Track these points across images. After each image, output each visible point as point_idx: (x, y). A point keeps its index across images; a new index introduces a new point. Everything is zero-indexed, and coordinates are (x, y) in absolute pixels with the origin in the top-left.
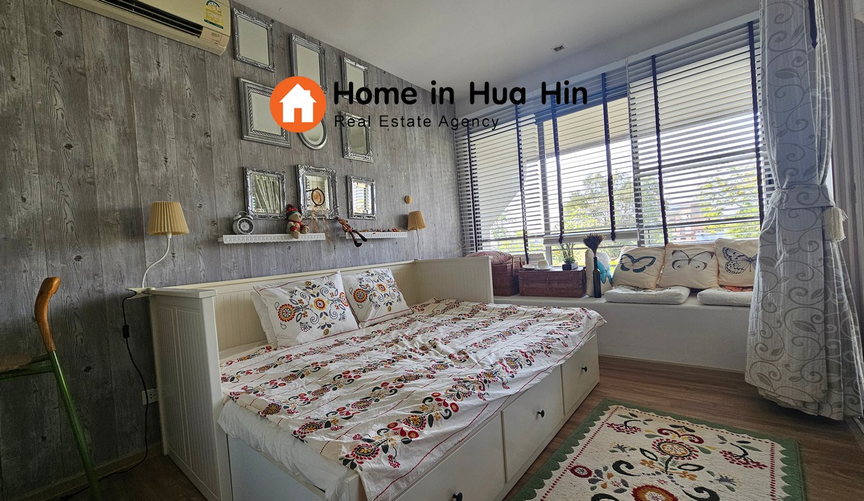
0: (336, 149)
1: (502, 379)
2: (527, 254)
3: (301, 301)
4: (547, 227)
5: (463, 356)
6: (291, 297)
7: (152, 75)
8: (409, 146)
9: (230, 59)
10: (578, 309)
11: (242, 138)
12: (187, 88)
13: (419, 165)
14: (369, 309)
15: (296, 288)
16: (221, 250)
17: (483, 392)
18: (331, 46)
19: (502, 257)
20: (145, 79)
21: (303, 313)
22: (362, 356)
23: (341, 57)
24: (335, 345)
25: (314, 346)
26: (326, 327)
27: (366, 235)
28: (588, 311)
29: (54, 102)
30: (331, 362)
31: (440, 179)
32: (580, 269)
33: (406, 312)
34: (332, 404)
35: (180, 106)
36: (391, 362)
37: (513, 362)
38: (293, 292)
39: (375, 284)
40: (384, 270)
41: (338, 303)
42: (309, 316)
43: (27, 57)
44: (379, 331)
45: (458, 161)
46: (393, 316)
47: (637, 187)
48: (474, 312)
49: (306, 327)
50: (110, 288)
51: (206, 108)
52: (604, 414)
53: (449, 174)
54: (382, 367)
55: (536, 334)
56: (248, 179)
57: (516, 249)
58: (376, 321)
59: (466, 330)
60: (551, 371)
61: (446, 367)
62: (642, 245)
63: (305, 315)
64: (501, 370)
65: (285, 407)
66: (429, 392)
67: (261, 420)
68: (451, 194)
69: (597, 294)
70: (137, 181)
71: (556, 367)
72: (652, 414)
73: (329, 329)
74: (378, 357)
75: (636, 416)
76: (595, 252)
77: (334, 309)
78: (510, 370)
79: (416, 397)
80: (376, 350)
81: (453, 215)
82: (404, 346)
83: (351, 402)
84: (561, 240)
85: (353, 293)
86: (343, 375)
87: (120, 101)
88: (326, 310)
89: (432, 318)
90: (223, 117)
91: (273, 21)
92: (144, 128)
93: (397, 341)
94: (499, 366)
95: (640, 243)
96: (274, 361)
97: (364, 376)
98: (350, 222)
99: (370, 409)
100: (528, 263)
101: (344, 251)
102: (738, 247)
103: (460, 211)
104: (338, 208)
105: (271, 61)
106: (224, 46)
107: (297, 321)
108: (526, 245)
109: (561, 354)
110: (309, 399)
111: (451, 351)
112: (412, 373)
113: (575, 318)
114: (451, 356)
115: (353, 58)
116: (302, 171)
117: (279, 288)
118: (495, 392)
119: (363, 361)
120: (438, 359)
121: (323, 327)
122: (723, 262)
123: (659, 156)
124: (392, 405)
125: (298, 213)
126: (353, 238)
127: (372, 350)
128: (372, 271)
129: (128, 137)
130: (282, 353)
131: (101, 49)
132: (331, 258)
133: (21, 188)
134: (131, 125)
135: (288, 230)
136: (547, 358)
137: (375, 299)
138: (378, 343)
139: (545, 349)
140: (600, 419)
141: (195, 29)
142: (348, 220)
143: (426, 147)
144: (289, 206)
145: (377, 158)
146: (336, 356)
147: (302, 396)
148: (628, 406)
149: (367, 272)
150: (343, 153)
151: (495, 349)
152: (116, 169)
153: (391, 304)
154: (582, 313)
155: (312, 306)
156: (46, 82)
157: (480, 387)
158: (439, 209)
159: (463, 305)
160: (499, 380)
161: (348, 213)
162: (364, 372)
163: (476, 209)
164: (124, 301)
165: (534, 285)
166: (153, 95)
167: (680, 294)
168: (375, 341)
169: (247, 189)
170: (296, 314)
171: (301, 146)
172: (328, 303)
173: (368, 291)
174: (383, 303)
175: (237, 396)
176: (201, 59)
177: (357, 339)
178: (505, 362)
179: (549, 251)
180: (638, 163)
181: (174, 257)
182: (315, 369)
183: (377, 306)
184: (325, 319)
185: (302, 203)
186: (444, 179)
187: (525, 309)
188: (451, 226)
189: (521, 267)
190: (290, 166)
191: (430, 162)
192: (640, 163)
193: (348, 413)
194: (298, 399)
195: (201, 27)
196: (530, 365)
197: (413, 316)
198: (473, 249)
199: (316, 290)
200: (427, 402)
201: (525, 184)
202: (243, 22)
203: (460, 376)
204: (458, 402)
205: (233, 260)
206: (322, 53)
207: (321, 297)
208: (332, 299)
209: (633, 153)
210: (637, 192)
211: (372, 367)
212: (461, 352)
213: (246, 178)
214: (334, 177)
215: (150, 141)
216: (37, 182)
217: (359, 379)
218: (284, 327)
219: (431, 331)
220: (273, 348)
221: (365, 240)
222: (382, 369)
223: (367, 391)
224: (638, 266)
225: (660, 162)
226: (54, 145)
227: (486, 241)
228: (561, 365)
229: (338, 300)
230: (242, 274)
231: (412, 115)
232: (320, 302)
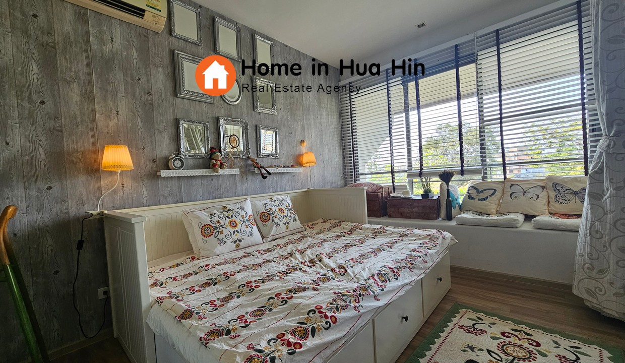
0: (249, 104)
1: (374, 292)
2: (393, 185)
3: (218, 222)
4: (410, 164)
5: (343, 270)
6: (211, 218)
7: (108, 48)
8: (304, 102)
9: (167, 36)
10: (434, 231)
11: (176, 96)
12: (134, 58)
13: (312, 117)
14: (271, 228)
15: (215, 211)
16: (159, 182)
17: (357, 305)
18: (245, 26)
19: (374, 187)
20: (102, 51)
21: (220, 230)
22: (263, 268)
23: (253, 34)
24: (244, 256)
25: (227, 257)
26: (238, 242)
27: (271, 170)
28: (443, 233)
29: (31, 69)
30: (238, 272)
31: (328, 127)
32: (435, 197)
33: (300, 230)
34: (235, 311)
35: (129, 72)
36: (285, 273)
37: (383, 277)
38: (212, 215)
39: (277, 208)
40: (284, 197)
41: (247, 223)
42: (225, 234)
43: (10, 34)
44: (279, 245)
45: (342, 114)
46: (290, 233)
47: (482, 134)
48: (352, 231)
49: (222, 242)
50: (74, 210)
51: (149, 73)
52: (455, 317)
53: (335, 123)
54: (278, 278)
55: (402, 251)
56: (181, 128)
57: (385, 181)
58: (277, 237)
59: (346, 246)
60: (413, 284)
61: (329, 279)
62: (485, 180)
63: (221, 233)
64: (373, 284)
65: (197, 313)
66: (313, 304)
67: (177, 323)
68: (336, 139)
69: (449, 217)
70: (95, 130)
71: (417, 280)
72: (495, 318)
73: (240, 243)
74: (275, 268)
75: (482, 320)
76: (448, 185)
77: (244, 228)
78: (380, 284)
79: (302, 309)
80: (275, 262)
81: (338, 154)
82: (296, 259)
83: (250, 310)
84: (420, 174)
85: (259, 215)
86: (246, 285)
87: (82, 67)
88: (238, 229)
89: (320, 235)
90: (162, 80)
91: (200, 7)
92: (101, 88)
93: (291, 255)
94: (371, 281)
95: (484, 178)
96: (195, 269)
97: (263, 286)
98: (258, 160)
99: (265, 318)
100: (394, 192)
101: (254, 182)
102: (565, 182)
103: (343, 152)
104: (250, 150)
105: (199, 37)
106: (162, 25)
107: (215, 237)
108: (393, 178)
109: (422, 269)
110: (218, 305)
111: (333, 265)
112: (300, 285)
113: (433, 239)
114: (333, 270)
115: (262, 35)
116: (222, 121)
117: (202, 212)
118: (368, 304)
119: (263, 272)
120: (322, 272)
121: (235, 242)
122: (553, 194)
123: (501, 110)
124: (282, 315)
125: (219, 154)
126: (261, 172)
127: (271, 262)
128: (275, 198)
129: (88, 96)
130: (202, 262)
131: (68, 28)
132: (244, 187)
133: (5, 135)
134: (91, 87)
135: (211, 166)
136: (411, 273)
137: (276, 220)
138: (277, 255)
139: (409, 265)
140: (452, 321)
141: (140, 12)
142: (257, 159)
143: (318, 103)
144: (212, 148)
145: (280, 111)
146: (243, 266)
147: (212, 302)
148: (475, 310)
149: (271, 199)
150: (254, 107)
151: (369, 265)
152: (79, 120)
153: (288, 223)
154: (438, 235)
155: (227, 225)
156: (24, 53)
157: (355, 300)
158: (327, 151)
159: (344, 224)
160: (372, 293)
161: (257, 153)
162: (263, 282)
163: (355, 150)
164: (84, 220)
165: (399, 209)
166: (107, 63)
167: (517, 220)
168: (274, 254)
169: (180, 135)
170: (215, 232)
171: (222, 102)
172: (239, 223)
173: (271, 214)
174: (283, 222)
175: (161, 301)
176: (145, 35)
177: (261, 252)
178: (376, 277)
179: (411, 183)
180: (483, 115)
181: (123, 187)
182: (226, 278)
183: (278, 225)
184: (237, 235)
185: (222, 145)
186: (331, 127)
187: (392, 230)
188: (336, 163)
189: (389, 195)
190: (213, 117)
191: (321, 115)
192: (485, 115)
193: (246, 322)
194: (209, 305)
195: (144, 11)
196: (397, 279)
197: (305, 233)
198: (352, 181)
199: (231, 213)
200: (311, 315)
201: (393, 131)
202: (177, 8)
203: (339, 289)
204: (337, 315)
205: (169, 189)
206: (238, 31)
207: (234, 218)
208: (243, 220)
209: (479, 107)
210: (482, 138)
211: (269, 278)
212: (341, 267)
213: (179, 127)
214: (246, 126)
215: (105, 99)
216: (18, 130)
217: (258, 289)
218: (205, 241)
219: (318, 247)
220: (196, 258)
221: (269, 174)
222: (277, 280)
223: (263, 301)
224: (482, 196)
225: (501, 114)
226: (31, 102)
227: (362, 174)
228: (421, 279)
229: (248, 221)
230: (176, 200)
231: (307, 78)
232: (233, 222)
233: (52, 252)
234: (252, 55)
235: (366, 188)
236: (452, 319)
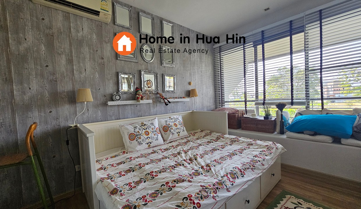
0: (158, 62)
1: (226, 186)
2: (246, 109)
3: (138, 132)
4: (257, 97)
5: (209, 168)
6: (135, 130)
7: (80, 34)
8: (192, 59)
9: (112, 25)
10: (271, 143)
11: (117, 59)
12: (94, 39)
13: (196, 68)
14: (169, 135)
15: (137, 126)
16: (108, 108)
17: (215, 195)
18: (157, 16)
19: (234, 111)
20: (77, 36)
21: (139, 137)
22: (162, 162)
23: (161, 21)
24: (152, 153)
25: (143, 153)
26: (149, 144)
27: (170, 100)
28: (277, 144)
29: (41, 48)
30: (147, 164)
31: (206, 74)
32: (273, 119)
33: (187, 136)
34: (141, 192)
35: (91, 47)
36: (174, 167)
37: (233, 175)
38: (135, 128)
39: (173, 123)
40: (178, 116)
41: (155, 133)
42: (142, 139)
43: (31, 30)
44: (173, 146)
45: (215, 65)
46: (180, 138)
47: (307, 79)
48: (218, 139)
49: (140, 144)
50: (63, 124)
51: (102, 47)
52: (282, 200)
53: (210, 71)
54: (169, 171)
55: (248, 156)
56: (120, 77)
57: (241, 107)
58: (172, 140)
59: (213, 149)
60: (254, 180)
61: (199, 174)
62: (308, 109)
63: (140, 138)
64: (227, 180)
65: (121, 191)
66: (187, 193)
67: (109, 196)
68: (211, 80)
69: (282, 132)
70: (74, 80)
71: (257, 178)
72: (311, 204)
73: (151, 144)
74: (168, 163)
75: (301, 204)
76: (282, 111)
77: (153, 135)
78: (231, 180)
79: (180, 196)
80: (169, 158)
81: (212, 90)
82: (182, 157)
83: (150, 192)
84: (264, 104)
85: (162, 127)
86: (150, 174)
87: (67, 46)
88: (149, 136)
89: (198, 141)
90: (109, 50)
91: (131, 7)
92: (77, 57)
93: (179, 153)
94: (226, 178)
95: (307, 107)
96: (124, 160)
97: (160, 176)
98: (164, 95)
99: (157, 200)
100: (246, 114)
101: (161, 107)
103: (215, 88)
104: (159, 89)
105: (130, 24)
106: (109, 19)
107: (137, 141)
108: (246, 105)
109: (260, 169)
110: (132, 186)
111: (203, 164)
112: (181, 177)
113: (269, 148)
114: (202, 167)
115: (167, 21)
116: (142, 73)
117: (130, 126)
118: (223, 194)
119: (161, 165)
120: (196, 168)
121: (148, 144)
123: (321, 63)
124: (167, 199)
125: (140, 91)
126: (165, 102)
127: (167, 158)
128: (172, 117)
129: (70, 61)
130: (128, 156)
131: (60, 24)
132: (155, 110)
133: (29, 84)
134: (72, 56)
135: (136, 99)
136: (253, 172)
137: (172, 131)
138: (171, 154)
139: (251, 167)
140: (280, 203)
141: (97, 13)
142: (163, 93)
143: (200, 59)
144: (137, 88)
145: (177, 65)
146: (151, 160)
147: (129, 184)
148: (297, 197)
149: (170, 117)
150: (161, 63)
151: (225, 166)
152: (65, 75)
153: (179, 133)
154: (273, 146)
155: (143, 134)
156: (38, 40)
157: (214, 192)
158: (205, 87)
159: (213, 134)
160: (225, 187)
161: (163, 90)
162: (160, 173)
163: (222, 87)
164: (67, 129)
165: (249, 125)
166: (80, 43)
168: (170, 152)
169: (119, 81)
170: (136, 138)
171: (143, 61)
172: (150, 132)
173: (169, 127)
174: (176, 132)
175: (103, 180)
176: (100, 26)
177: (162, 150)
178: (229, 176)
180: (308, 67)
181: (88, 111)
182: (139, 167)
183: (173, 134)
184: (149, 140)
185: (142, 87)
186: (208, 73)
187: (243, 140)
188: (210, 95)
189: (243, 116)
190: (138, 70)
191: (202, 66)
192: (309, 66)
193: (146, 201)
194: (128, 186)
195: (99, 12)
196: (243, 177)
197: (189, 139)
198: (220, 106)
199: (146, 127)
200: (185, 201)
201: (247, 76)
202: (118, 8)
203: (204, 183)
204: (201, 202)
205: (113, 112)
206: (153, 19)
207: (147, 130)
208: (152, 131)
209: (306, 61)
210: (307, 82)
211: (163, 170)
212: (208, 165)
213: (119, 76)
214: (157, 75)
215: (79, 62)
216: (35, 81)
217: (157, 177)
218: (131, 143)
219: (196, 149)
220: (126, 152)
221: (170, 102)
222: (168, 172)
223: (158, 186)
225: (321, 66)
226: (41, 66)
227: (226, 102)
228: (260, 176)
229: (155, 131)
230: (117, 118)
231: (193, 45)
232: (147, 132)
233: (52, 146)
234: (161, 32)
235: (227, 112)
236: (280, 202)
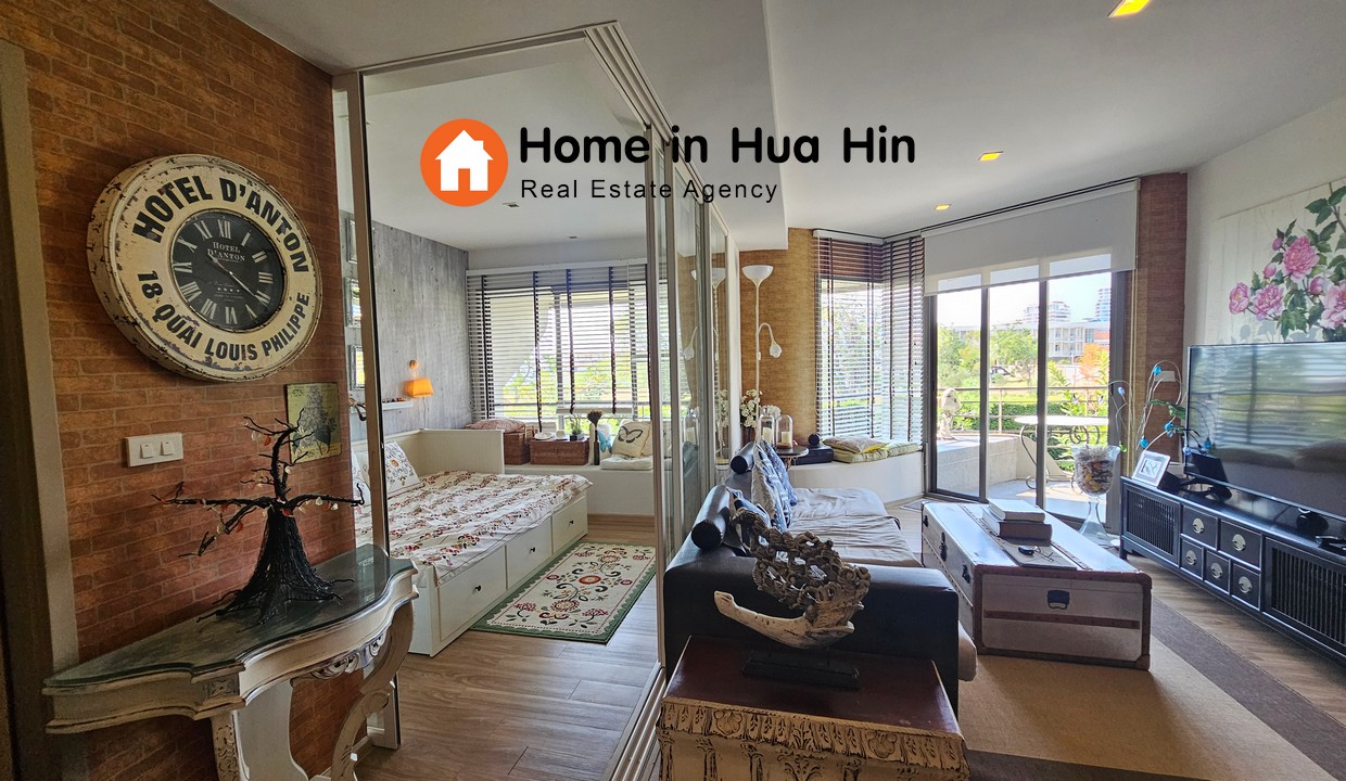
2: (540, 422)
4: (560, 396)
8: (416, 304)
10: (573, 476)
13: (426, 325)
17: (493, 532)
19: (515, 427)
31: (449, 338)
32: (584, 440)
33: (418, 486)
39: (389, 460)
46: (406, 489)
48: (485, 482)
53: (459, 331)
57: (528, 416)
59: (480, 498)
60: (542, 520)
61: (467, 521)
62: (635, 420)
69: (597, 462)
71: (546, 518)
72: (607, 544)
76: (596, 425)
81: (463, 376)
84: (571, 410)
89: (446, 490)
100: (540, 433)
103: (471, 372)
108: (539, 413)
109: (550, 509)
126: (358, 412)
137: (390, 475)
140: (571, 552)
143: (435, 305)
153: (404, 479)
154: (573, 479)
158: (447, 371)
159: (474, 476)
165: (545, 454)
174: (398, 478)
179: (562, 420)
180: (635, 349)
183: (392, 481)
187: (531, 477)
188: (459, 389)
189: (533, 436)
191: (439, 321)
192: (637, 350)
197: (426, 489)
198: (484, 414)
201: (540, 343)
224: (630, 437)
227: (499, 405)
228: (551, 515)
235: (503, 431)
236: (574, 551)
